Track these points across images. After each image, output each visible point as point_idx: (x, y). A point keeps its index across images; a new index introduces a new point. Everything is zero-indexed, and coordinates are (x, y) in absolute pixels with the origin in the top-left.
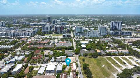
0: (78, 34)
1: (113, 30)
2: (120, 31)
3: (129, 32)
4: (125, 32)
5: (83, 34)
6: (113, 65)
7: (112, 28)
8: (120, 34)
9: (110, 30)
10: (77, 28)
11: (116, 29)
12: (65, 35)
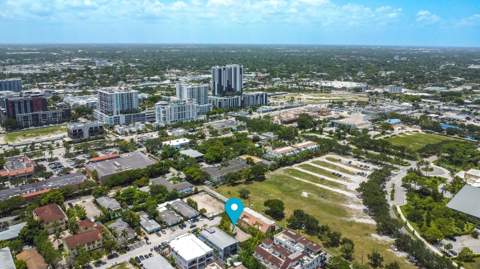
0: (122, 118)
1: (222, 92)
2: (240, 94)
3: (262, 96)
4: (253, 96)
5: (138, 116)
6: (318, 185)
7: (220, 87)
8: (242, 102)
9: (214, 95)
10: (114, 97)
11: (230, 90)
12: (80, 130)
